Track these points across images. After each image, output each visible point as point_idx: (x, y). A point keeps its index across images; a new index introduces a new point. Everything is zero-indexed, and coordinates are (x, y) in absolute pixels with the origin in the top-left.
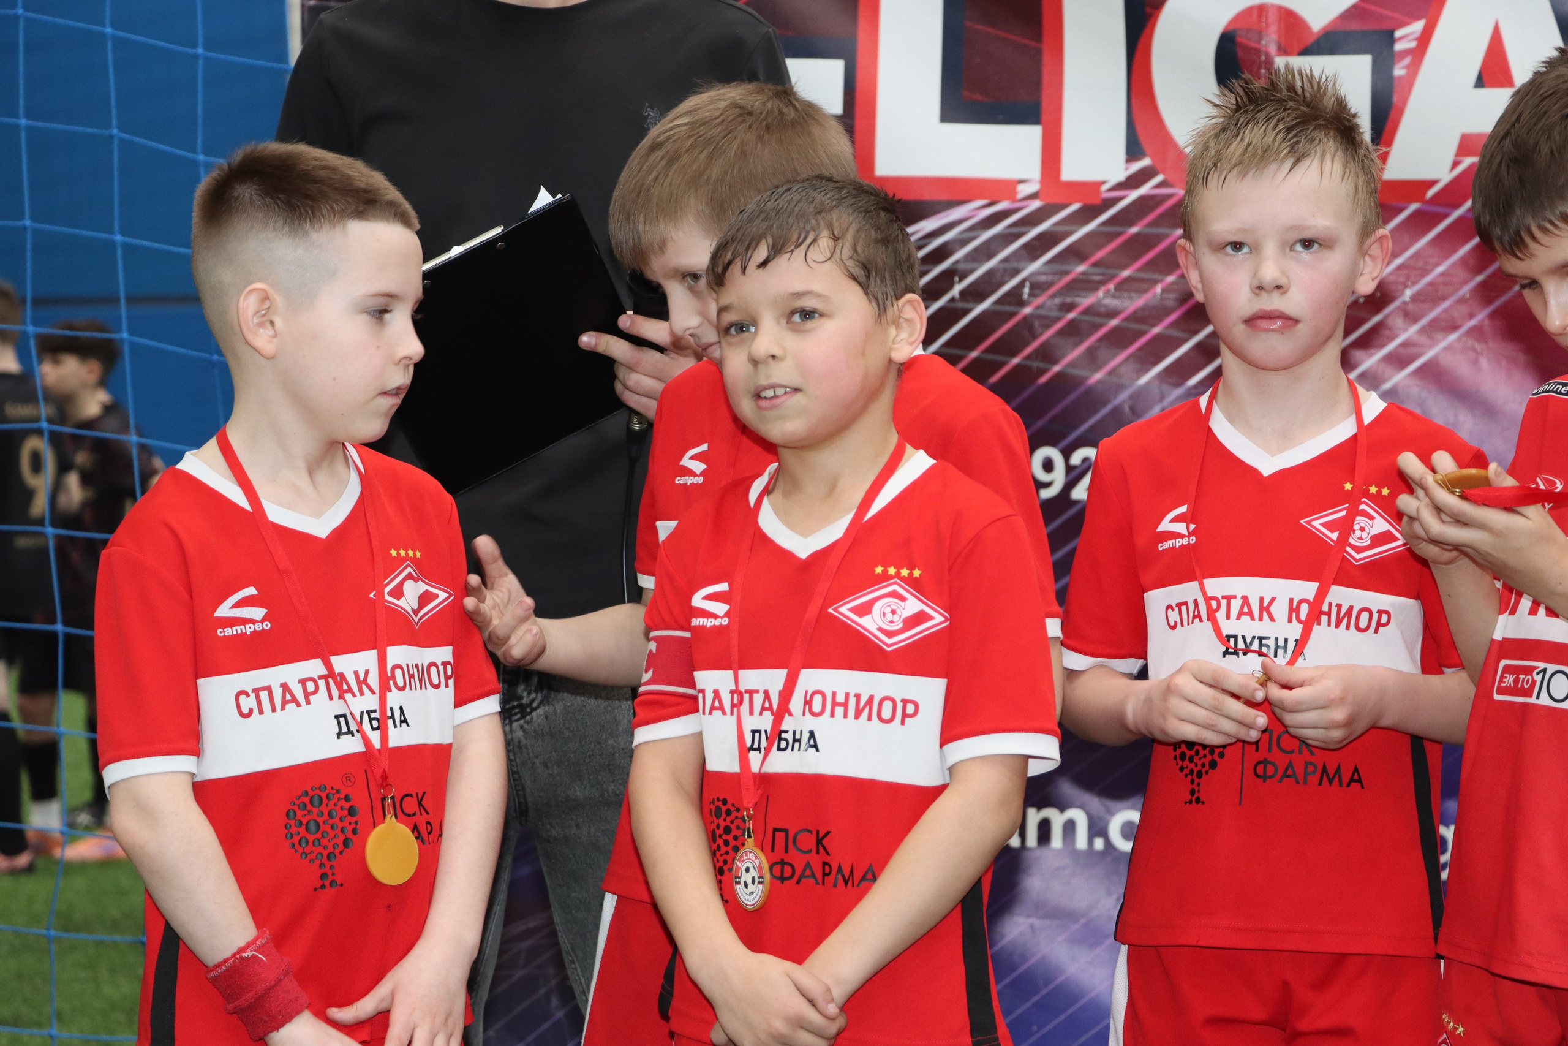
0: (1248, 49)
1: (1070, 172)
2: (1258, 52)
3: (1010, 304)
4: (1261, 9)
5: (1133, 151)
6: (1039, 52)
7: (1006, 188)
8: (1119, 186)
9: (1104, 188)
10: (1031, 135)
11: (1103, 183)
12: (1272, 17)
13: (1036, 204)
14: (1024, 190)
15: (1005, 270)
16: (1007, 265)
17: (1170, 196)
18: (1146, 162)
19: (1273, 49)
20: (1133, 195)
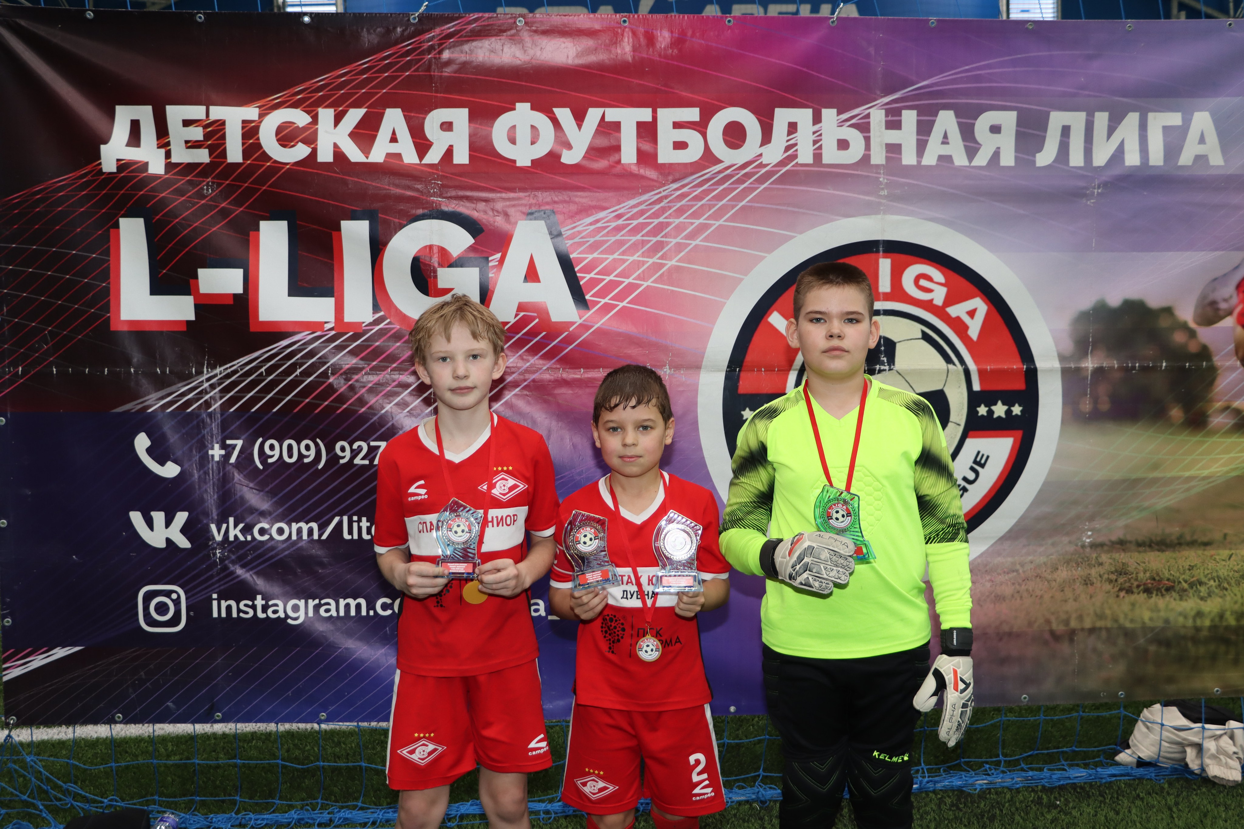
0: (425, 265)
1: (348, 318)
2: (430, 265)
3: (323, 378)
4: (431, 247)
5: (376, 308)
6: (333, 265)
7: (319, 325)
8: (370, 324)
9: (364, 325)
10: (330, 302)
11: (364, 323)
12: (435, 250)
13: (333, 333)
14: (328, 326)
15: (320, 363)
16: (320, 361)
17: (393, 328)
18: (382, 313)
19: (436, 265)
20: (377, 328)
